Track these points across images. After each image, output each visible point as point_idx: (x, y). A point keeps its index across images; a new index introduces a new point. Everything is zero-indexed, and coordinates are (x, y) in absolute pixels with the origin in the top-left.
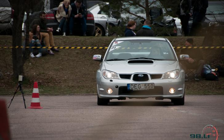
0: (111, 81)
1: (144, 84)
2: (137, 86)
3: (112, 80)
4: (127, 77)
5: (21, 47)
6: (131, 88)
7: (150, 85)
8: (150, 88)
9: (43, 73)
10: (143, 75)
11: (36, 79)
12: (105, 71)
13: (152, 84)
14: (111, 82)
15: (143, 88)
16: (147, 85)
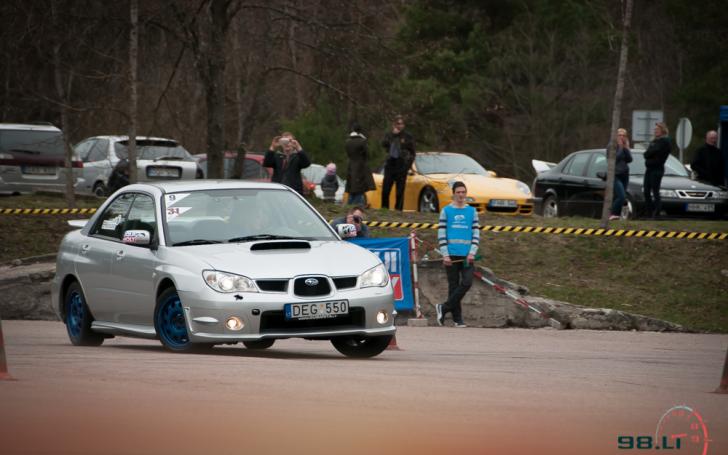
0: (239, 297)
1: (324, 304)
2: (308, 308)
3: (241, 294)
4: (278, 285)
6: (294, 314)
7: (338, 305)
8: (340, 312)
10: (317, 281)
12: (213, 273)
13: (344, 302)
14: (239, 301)
15: (322, 313)
16: (332, 306)
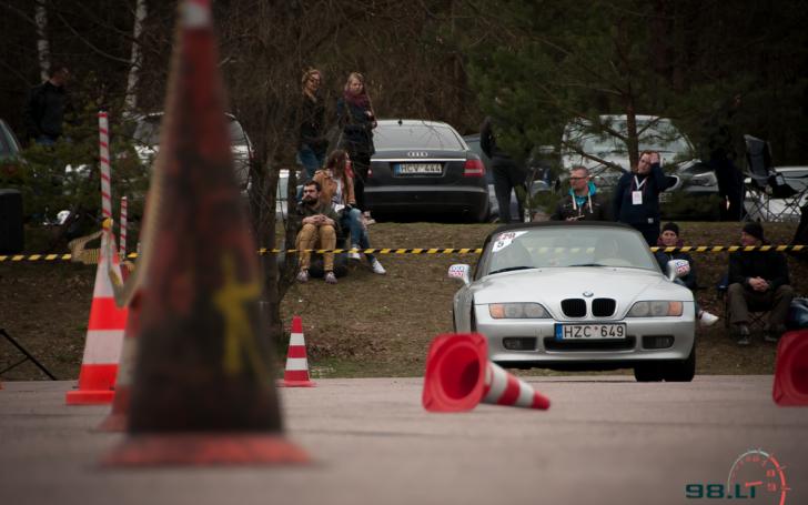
5: (275, 251)
9: (337, 326)
11: (316, 340)
